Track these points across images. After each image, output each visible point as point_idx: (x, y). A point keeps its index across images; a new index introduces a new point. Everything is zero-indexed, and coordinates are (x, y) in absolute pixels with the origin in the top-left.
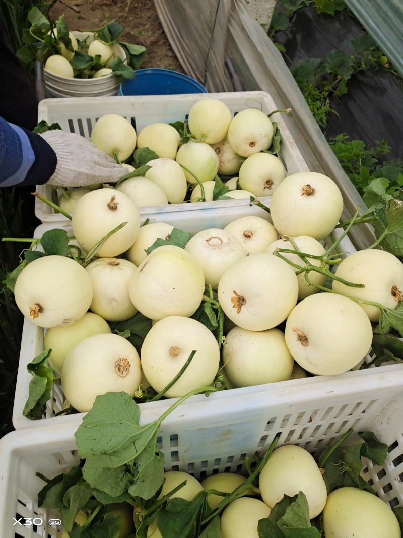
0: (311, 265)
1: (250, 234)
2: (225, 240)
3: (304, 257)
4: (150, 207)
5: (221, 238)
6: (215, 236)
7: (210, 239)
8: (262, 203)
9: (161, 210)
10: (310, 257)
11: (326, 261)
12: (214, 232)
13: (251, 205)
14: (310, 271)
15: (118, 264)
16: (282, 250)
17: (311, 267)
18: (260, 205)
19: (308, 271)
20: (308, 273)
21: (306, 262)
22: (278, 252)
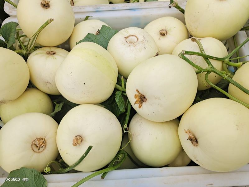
0: (213, 67)
1: (165, 33)
2: (141, 38)
3: (207, 58)
4: (90, 6)
5: (138, 36)
6: (133, 34)
7: (128, 37)
8: (179, 5)
9: (98, 8)
10: (213, 59)
11: (227, 62)
12: (132, 31)
13: (170, 7)
14: (211, 72)
15: (54, 54)
16: (187, 53)
17: (212, 69)
18: (177, 7)
19: (209, 72)
20: (208, 74)
21: (209, 63)
22: (183, 54)
